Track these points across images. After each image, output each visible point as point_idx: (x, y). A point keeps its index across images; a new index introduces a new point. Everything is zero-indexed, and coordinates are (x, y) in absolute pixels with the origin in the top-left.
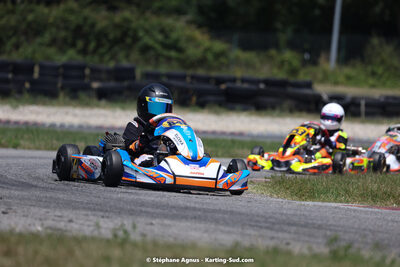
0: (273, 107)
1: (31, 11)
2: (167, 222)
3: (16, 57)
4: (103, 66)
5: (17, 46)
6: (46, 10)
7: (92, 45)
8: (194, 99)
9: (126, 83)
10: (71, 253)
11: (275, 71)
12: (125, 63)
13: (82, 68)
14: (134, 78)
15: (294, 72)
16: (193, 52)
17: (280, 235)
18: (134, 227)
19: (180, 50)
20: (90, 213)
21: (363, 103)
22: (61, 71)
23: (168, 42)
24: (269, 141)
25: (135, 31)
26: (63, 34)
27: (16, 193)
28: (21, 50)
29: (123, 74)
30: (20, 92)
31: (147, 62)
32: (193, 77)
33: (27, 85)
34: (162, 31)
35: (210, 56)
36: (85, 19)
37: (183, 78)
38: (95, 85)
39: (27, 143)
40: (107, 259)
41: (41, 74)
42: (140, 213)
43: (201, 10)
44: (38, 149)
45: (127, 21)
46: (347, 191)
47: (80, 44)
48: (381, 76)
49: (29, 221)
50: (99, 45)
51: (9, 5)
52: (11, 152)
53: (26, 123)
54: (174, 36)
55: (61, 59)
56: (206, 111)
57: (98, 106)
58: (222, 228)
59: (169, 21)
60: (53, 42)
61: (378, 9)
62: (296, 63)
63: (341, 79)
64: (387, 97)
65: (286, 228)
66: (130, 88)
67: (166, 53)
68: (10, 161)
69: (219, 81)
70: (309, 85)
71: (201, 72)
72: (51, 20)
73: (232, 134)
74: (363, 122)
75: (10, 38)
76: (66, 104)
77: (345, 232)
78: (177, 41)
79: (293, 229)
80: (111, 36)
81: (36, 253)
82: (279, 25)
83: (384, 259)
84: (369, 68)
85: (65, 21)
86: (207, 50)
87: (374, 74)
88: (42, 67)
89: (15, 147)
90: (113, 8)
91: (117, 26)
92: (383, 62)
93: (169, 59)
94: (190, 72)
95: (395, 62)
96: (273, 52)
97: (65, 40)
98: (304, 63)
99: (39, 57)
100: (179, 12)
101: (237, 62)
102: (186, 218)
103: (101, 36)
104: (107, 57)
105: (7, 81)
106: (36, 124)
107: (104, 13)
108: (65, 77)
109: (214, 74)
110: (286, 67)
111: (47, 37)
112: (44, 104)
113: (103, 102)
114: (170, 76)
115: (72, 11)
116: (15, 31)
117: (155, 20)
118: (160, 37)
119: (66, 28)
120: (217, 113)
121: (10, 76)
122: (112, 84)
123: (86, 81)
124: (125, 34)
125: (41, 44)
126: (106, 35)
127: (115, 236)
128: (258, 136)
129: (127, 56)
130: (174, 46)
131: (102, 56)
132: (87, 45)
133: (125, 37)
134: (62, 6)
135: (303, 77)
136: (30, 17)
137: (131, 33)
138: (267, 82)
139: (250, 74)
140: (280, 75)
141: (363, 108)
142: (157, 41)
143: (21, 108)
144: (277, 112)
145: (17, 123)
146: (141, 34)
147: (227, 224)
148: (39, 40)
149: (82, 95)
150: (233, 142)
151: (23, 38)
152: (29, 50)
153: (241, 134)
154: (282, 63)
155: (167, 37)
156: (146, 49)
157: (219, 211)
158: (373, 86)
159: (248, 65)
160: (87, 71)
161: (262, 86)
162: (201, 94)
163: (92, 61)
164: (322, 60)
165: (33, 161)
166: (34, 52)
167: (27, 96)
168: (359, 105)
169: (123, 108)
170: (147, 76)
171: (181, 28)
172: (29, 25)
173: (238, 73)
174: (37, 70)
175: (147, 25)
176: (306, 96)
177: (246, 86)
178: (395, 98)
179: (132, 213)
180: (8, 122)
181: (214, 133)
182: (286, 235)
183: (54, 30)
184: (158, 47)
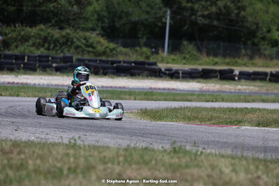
0: (139, 75)
1: (23, 30)
2: (93, 134)
3: (16, 52)
4: (58, 56)
5: (17, 47)
6: (30, 30)
7: (52, 46)
8: (101, 71)
9: (69, 64)
10: (51, 152)
11: (139, 57)
12: (68, 54)
13: (48, 57)
14: (72, 61)
15: (148, 57)
16: (100, 49)
17: (147, 139)
18: (80, 137)
19: (94, 48)
20: (56, 130)
21: (181, 72)
22: (38, 58)
23: (88, 44)
24: (137, 91)
25: (72, 39)
26: (38, 41)
27: (20, 120)
28: (19, 48)
29: (67, 60)
30: (19, 69)
31: (78, 53)
32: (100, 61)
33: (22, 65)
34: (85, 39)
35: (108, 51)
36: (49, 33)
37: (96, 61)
38: (54, 65)
39: (23, 94)
40: (67, 155)
41: (28, 60)
42: (80, 130)
43: (103, 28)
44: (29, 97)
45: (68, 34)
46: (176, 116)
47: (46, 45)
48: (188, 59)
49: (28, 134)
50: (55, 46)
51: (13, 28)
52: (16, 98)
53: (22, 84)
54: (91, 41)
55: (38, 53)
56: (107, 77)
57: (56, 75)
58: (119, 136)
59: (88, 34)
60: (33, 45)
61: (186, 28)
62: (149, 53)
63: (170, 60)
64: (192, 69)
65: (149, 136)
66: (70, 66)
67: (88, 49)
68: (16, 103)
69: (113, 63)
70: (155, 64)
71: (104, 58)
72: (32, 34)
73: (120, 87)
74: (181, 81)
75: (13, 43)
76: (40, 74)
77: (177, 137)
78: (92, 43)
79: (153, 136)
80: (61, 42)
81: (34, 152)
82: (140, 36)
83: (197, 151)
84: (183, 55)
85: (39, 35)
86: (107, 47)
87: (185, 58)
88: (28, 57)
89: (18, 96)
90: (62, 28)
91: (64, 37)
92: (189, 52)
93: (89, 52)
94: (99, 58)
95: (195, 52)
96: (138, 48)
97: (39, 44)
98: (153, 53)
99: (27, 52)
100: (93, 30)
101: (121, 53)
102: (101, 131)
103: (56, 41)
104: (59, 51)
105: (12, 64)
106: (26, 84)
107: (57, 31)
108: (40, 61)
109: (110, 59)
110: (144, 55)
111: (31, 42)
112: (30, 74)
113: (58, 73)
114: (89, 61)
115: (42, 30)
116: (16, 40)
117: (81, 34)
118: (84, 42)
119: (40, 38)
120: (112, 78)
121: (14, 61)
122: (62, 64)
123: (50, 63)
124: (67, 40)
125: (28, 46)
126: (58, 41)
127: (70, 142)
128: (132, 89)
129: (69, 51)
130: (91, 46)
131: (57, 50)
132: (49, 46)
133: (68, 42)
134: (38, 28)
135: (152, 60)
136: (22, 33)
137: (70, 40)
138: (135, 63)
139: (127, 59)
140: (142, 59)
141: (181, 75)
142: (82, 43)
143: (19, 76)
144: (141, 77)
145: (17, 83)
146: (75, 40)
147: (122, 135)
148: (27, 44)
149: (48, 70)
150: (121, 92)
151: (19, 43)
152: (23, 48)
153: (124, 88)
154: (142, 53)
155: (87, 41)
156: (77, 47)
157: (117, 127)
158: (185, 64)
159: (126, 54)
160: (50, 58)
161: (133, 64)
162: (104, 69)
163: (52, 53)
164: (160, 52)
165: (27, 103)
166: (25, 49)
167: (22, 71)
168: (179, 73)
169: (68, 76)
170: (79, 60)
171: (94, 37)
172: (22, 36)
173: (121, 58)
174: (26, 58)
175: (78, 36)
176: (155, 69)
177: (125, 64)
178: (195, 70)
179: (76, 129)
180: (13, 83)
181: (111, 87)
182: (150, 139)
183: (34, 39)
184: (83, 46)
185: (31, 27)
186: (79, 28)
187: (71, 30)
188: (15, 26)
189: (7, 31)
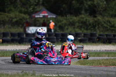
185: (76, 16)
186: (105, 16)
187: (100, 17)
188: (66, 17)
189: (61, 20)
